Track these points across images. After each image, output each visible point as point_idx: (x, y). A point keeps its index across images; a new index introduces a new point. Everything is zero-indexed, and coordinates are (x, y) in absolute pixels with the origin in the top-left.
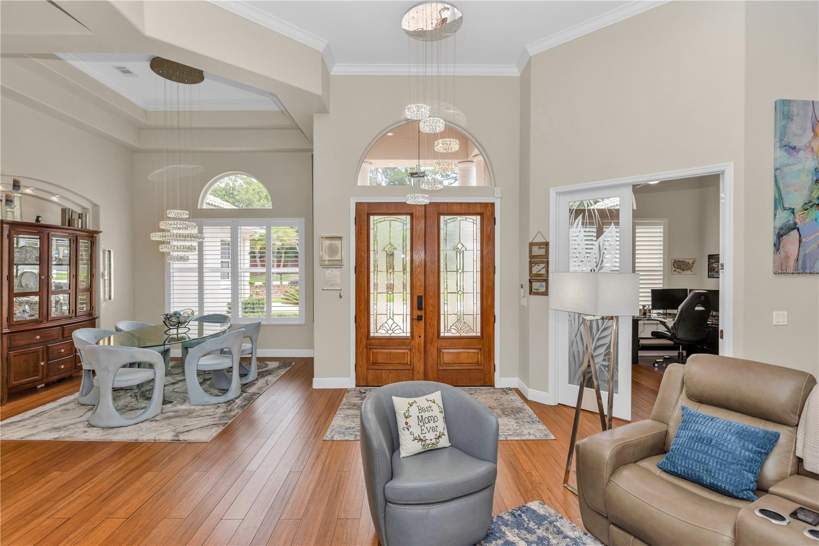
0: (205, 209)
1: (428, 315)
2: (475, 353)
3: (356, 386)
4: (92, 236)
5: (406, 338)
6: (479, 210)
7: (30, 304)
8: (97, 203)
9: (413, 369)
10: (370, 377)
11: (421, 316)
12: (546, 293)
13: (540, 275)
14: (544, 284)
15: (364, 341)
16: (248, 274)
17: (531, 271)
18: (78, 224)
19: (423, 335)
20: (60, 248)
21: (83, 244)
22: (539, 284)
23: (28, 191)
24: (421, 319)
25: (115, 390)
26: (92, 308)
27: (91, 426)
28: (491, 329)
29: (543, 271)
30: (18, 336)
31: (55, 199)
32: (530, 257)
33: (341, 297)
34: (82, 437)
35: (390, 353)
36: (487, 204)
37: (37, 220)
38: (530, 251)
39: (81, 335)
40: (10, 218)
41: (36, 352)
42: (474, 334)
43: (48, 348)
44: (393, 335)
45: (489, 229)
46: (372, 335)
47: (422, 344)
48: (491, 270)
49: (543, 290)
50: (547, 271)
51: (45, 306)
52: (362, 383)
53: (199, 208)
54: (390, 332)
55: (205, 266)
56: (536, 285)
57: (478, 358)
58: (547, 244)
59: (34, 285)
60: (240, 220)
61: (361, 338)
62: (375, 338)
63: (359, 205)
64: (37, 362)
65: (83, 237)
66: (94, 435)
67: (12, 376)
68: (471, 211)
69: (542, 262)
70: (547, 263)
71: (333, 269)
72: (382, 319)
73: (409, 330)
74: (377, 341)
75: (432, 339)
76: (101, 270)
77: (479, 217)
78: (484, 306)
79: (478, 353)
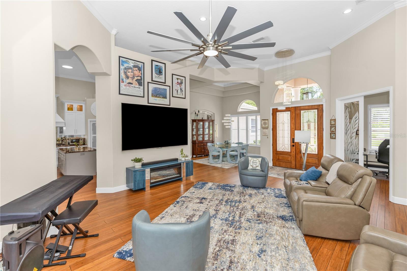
0: (240, 112)
1: (296, 145)
2: (315, 160)
3: (273, 166)
4: (213, 121)
5: (289, 152)
6: (316, 107)
7: (201, 137)
8: (214, 113)
9: (291, 163)
10: (277, 164)
11: (294, 145)
12: (335, 138)
13: (333, 131)
14: (334, 135)
15: (275, 152)
16: (251, 131)
17: (331, 130)
18: (210, 119)
19: (294, 152)
20: (207, 124)
21: (211, 123)
22: (333, 135)
23: (201, 112)
24: (294, 146)
25: (212, 155)
26: (213, 139)
27: (208, 163)
28: (322, 151)
29: (334, 130)
30: (199, 144)
31: (206, 113)
32: (330, 125)
33: (268, 138)
34: (206, 164)
35: (283, 156)
36: (320, 105)
37: (202, 119)
38: (331, 122)
39: (209, 144)
40: (197, 119)
41: (202, 148)
42: (315, 153)
43: (204, 147)
44: (284, 151)
45: (321, 114)
46: (278, 150)
47: (294, 155)
48: (322, 129)
49: (334, 137)
50: (335, 130)
51: (203, 138)
52: (274, 165)
53: (238, 111)
54: (284, 150)
55: (239, 128)
56: (332, 135)
57: (316, 162)
58: (335, 120)
59: (202, 133)
60: (249, 114)
61: (274, 151)
62: (278, 151)
63: (273, 109)
64: (202, 150)
65: (211, 122)
66: (208, 164)
67: (198, 152)
68: (313, 108)
69: (334, 127)
70: (335, 127)
71: (266, 129)
72: (281, 146)
73: (290, 150)
74: (279, 152)
75: (298, 153)
76: (215, 130)
77: (316, 110)
78: (319, 143)
79: (316, 160)
